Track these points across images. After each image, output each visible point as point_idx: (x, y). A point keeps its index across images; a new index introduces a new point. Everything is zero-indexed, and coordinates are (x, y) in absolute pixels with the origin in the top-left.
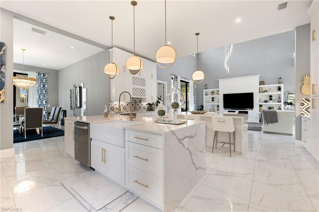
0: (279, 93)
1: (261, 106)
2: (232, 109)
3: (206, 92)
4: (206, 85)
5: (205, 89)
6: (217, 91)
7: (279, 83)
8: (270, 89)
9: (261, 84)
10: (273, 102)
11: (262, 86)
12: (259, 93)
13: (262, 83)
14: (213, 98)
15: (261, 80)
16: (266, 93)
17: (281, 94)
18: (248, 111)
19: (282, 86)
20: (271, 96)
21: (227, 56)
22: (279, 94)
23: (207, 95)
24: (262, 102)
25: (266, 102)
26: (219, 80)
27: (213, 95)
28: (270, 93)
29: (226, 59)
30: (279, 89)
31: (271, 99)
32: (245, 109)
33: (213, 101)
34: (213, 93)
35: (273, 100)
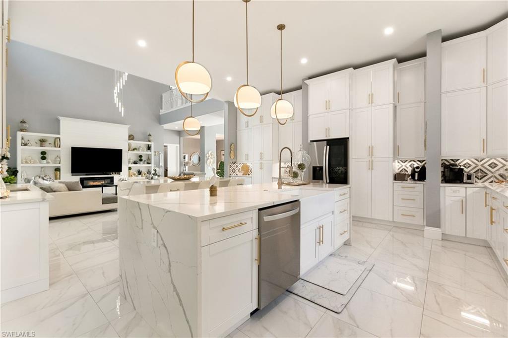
0: (149, 152)
1: (130, 169)
2: (84, 175)
3: (23, 138)
4: (23, 122)
5: (22, 130)
6: (55, 139)
7: (149, 141)
8: (140, 147)
9: (130, 138)
10: (144, 163)
11: (131, 141)
12: (129, 151)
14: (43, 153)
15: (130, 134)
16: (135, 152)
17: (151, 154)
18: (113, 177)
19: (152, 144)
20: (141, 156)
21: (119, 84)
22: (149, 154)
23: (26, 145)
24: (132, 164)
25: (135, 163)
26: (60, 118)
27: (44, 146)
28: (140, 153)
29: (116, 88)
30: (149, 148)
31: (141, 160)
32: (108, 173)
33: (43, 158)
34: (42, 142)
35: (143, 160)
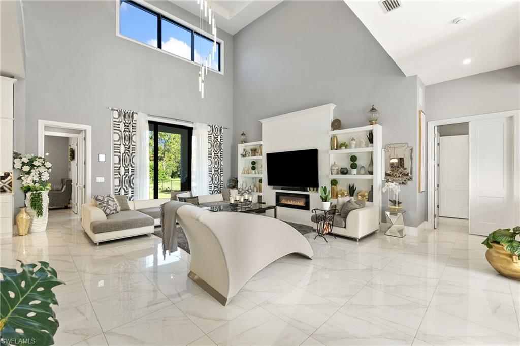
0: (370, 148)
1: (334, 182)
2: (282, 189)
3: (244, 150)
4: (243, 134)
5: (242, 142)
8: (353, 139)
9: (335, 127)
10: (358, 173)
11: (336, 132)
12: (332, 150)
13: (336, 124)
14: (253, 163)
15: (335, 118)
16: (344, 151)
18: (309, 195)
19: (378, 130)
20: (353, 158)
22: (370, 153)
24: (337, 174)
25: (344, 172)
26: (262, 121)
27: (255, 156)
28: (353, 151)
30: (371, 139)
31: (354, 166)
32: (305, 188)
33: (253, 168)
34: (254, 151)
35: (359, 168)
